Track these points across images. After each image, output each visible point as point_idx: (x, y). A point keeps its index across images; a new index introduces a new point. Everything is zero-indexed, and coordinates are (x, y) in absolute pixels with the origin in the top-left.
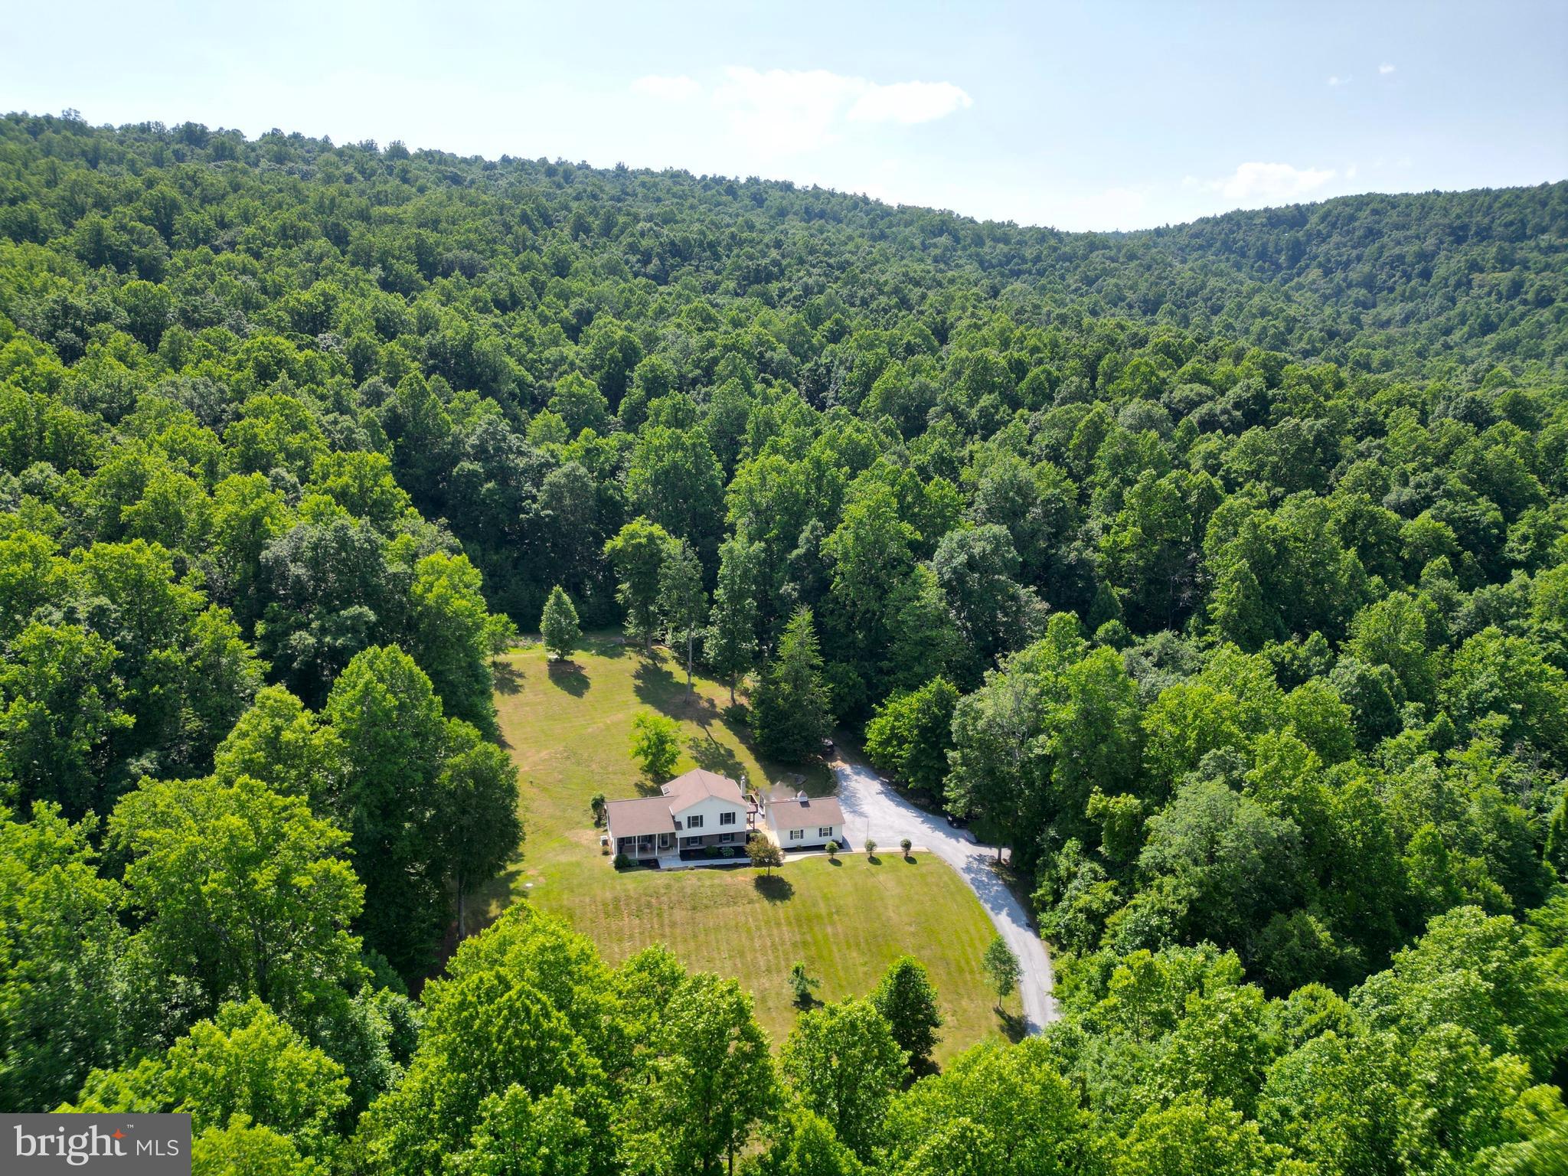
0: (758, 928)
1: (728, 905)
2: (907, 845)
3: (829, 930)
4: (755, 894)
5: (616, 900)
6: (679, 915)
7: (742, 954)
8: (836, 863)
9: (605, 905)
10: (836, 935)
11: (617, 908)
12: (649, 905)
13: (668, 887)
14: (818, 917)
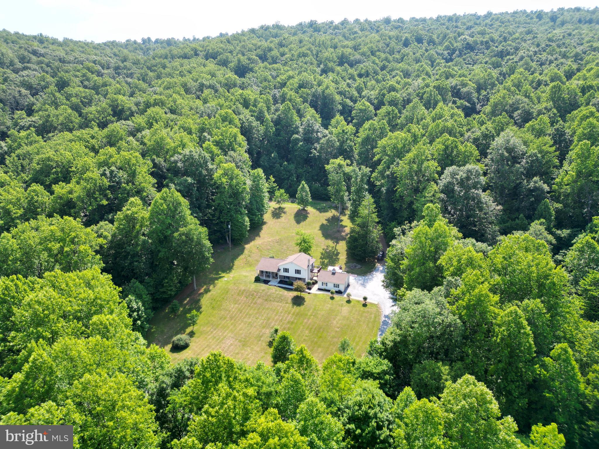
0: (281, 312)
1: (278, 302)
2: (365, 299)
3: (305, 321)
4: (290, 301)
5: (244, 290)
6: (260, 301)
7: (269, 319)
8: (332, 298)
9: (240, 291)
10: (306, 323)
11: (243, 293)
12: (252, 295)
13: (263, 290)
14: (307, 315)
